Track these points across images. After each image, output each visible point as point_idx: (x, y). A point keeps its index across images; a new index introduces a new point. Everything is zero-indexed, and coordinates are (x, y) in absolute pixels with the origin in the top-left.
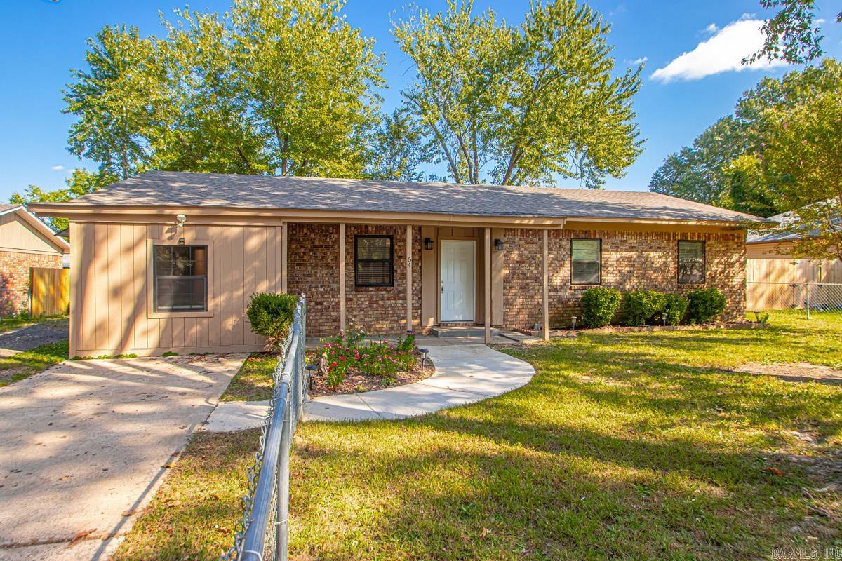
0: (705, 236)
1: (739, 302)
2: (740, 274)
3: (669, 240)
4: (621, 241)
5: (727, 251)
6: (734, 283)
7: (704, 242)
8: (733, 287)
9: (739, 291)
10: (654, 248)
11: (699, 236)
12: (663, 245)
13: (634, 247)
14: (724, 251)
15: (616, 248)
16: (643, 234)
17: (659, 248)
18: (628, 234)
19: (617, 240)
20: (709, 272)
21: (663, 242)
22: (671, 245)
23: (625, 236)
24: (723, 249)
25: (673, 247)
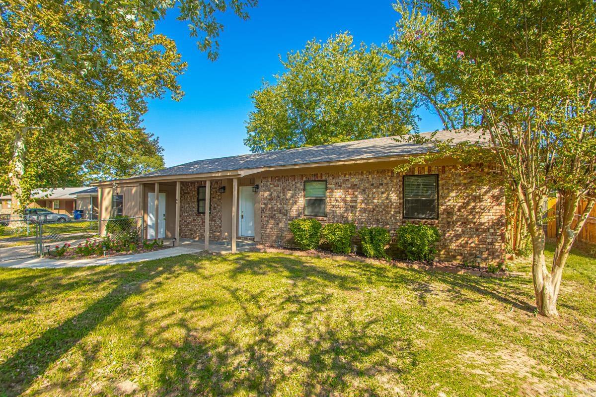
0: (439, 170)
1: (492, 243)
2: (492, 211)
3: (392, 176)
4: (343, 181)
5: (471, 183)
6: (483, 221)
7: (438, 175)
8: (482, 224)
9: (492, 231)
10: (375, 185)
11: (430, 170)
12: (385, 181)
13: (356, 185)
14: (465, 184)
15: (339, 186)
16: (365, 172)
17: (382, 184)
18: (350, 174)
19: (340, 180)
20: (443, 207)
21: (386, 178)
22: (395, 181)
23: (347, 176)
24: (466, 181)
25: (397, 184)
